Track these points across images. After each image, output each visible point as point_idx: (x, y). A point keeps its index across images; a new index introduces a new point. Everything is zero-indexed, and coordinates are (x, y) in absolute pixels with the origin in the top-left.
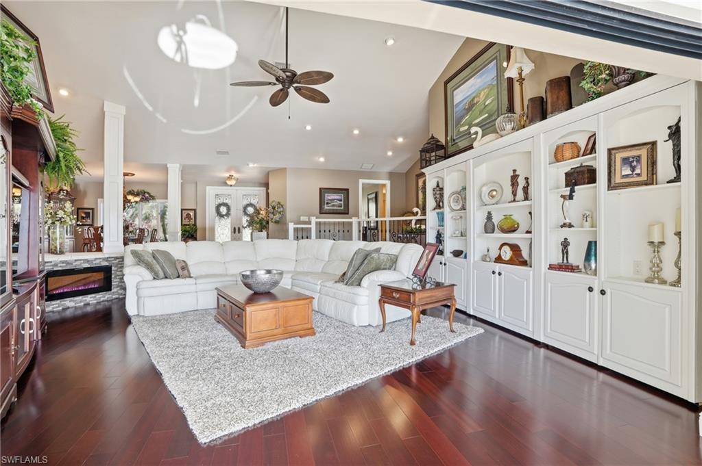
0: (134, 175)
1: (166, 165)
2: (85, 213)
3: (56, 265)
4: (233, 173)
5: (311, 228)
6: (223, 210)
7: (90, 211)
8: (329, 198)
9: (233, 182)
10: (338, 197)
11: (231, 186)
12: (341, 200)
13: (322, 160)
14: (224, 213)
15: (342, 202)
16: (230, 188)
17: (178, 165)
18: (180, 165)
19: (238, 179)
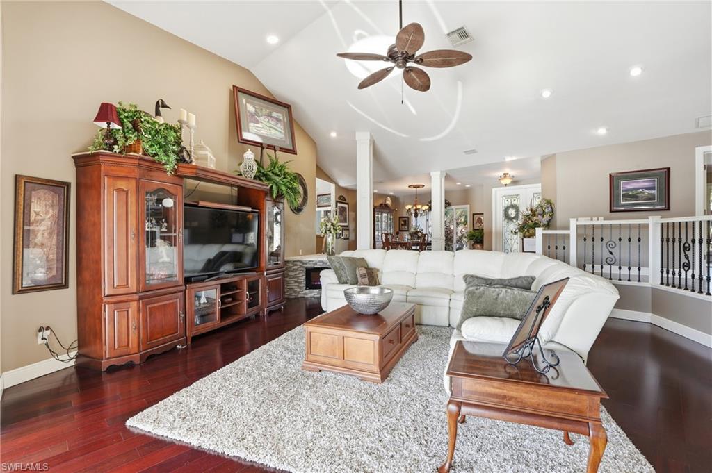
0: (424, 186)
1: (429, 174)
2: (404, 221)
3: (316, 264)
4: (507, 171)
5: (569, 235)
6: (512, 212)
7: (406, 219)
8: (629, 187)
9: (508, 181)
10: (647, 184)
11: (506, 185)
12: (653, 188)
13: (602, 131)
14: (513, 216)
15: (655, 192)
16: (505, 188)
17: (439, 172)
18: (441, 172)
19: (513, 177)
